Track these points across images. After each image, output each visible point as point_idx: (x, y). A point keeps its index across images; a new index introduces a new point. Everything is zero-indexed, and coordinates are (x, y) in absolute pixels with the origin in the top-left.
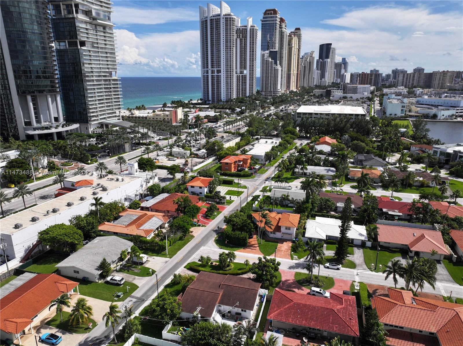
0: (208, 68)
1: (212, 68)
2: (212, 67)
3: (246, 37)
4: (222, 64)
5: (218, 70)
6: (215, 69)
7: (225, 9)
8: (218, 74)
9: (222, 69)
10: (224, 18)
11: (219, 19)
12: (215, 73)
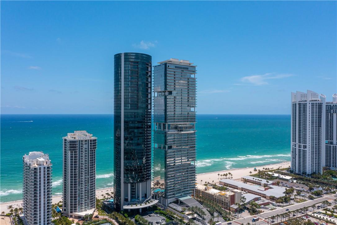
0: (296, 142)
4: (308, 141)
5: (304, 146)
6: (302, 145)
7: (312, 96)
8: (304, 149)
9: (307, 145)
10: (311, 103)
11: (306, 104)
12: (301, 147)
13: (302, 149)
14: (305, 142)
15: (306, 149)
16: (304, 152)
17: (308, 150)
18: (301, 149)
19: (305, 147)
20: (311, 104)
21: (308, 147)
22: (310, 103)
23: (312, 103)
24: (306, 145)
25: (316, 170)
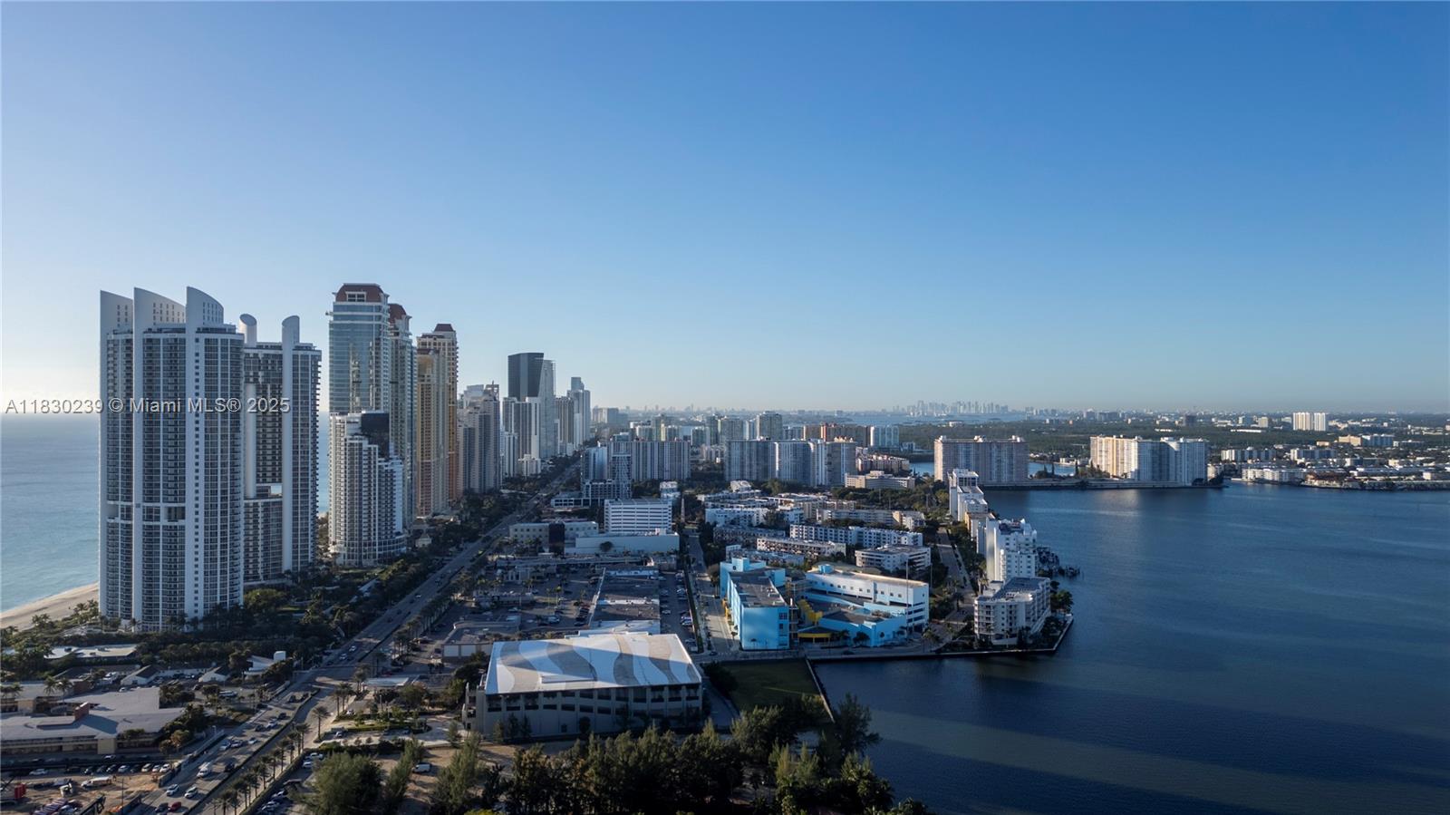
0: (129, 499)
1: (150, 500)
2: (150, 494)
3: (281, 381)
4: (189, 489)
5: (172, 509)
6: (162, 506)
7: (206, 311)
8: (174, 523)
10: (202, 341)
11: (183, 341)
12: (158, 517)
13: (163, 522)
16: (175, 535)
17: (193, 525)
21: (189, 511)
24: (182, 504)
25: (224, 597)
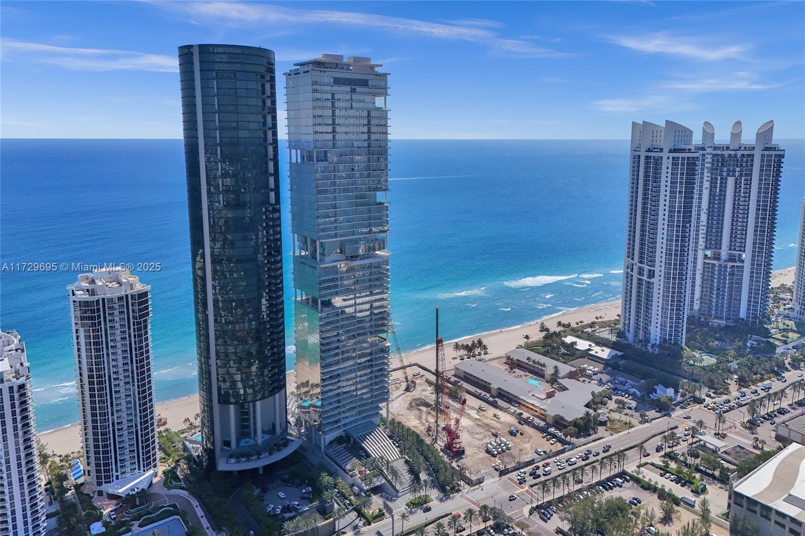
0: (633, 259)
1: (641, 262)
2: (641, 259)
3: (751, 175)
4: (658, 259)
5: (650, 270)
6: (646, 268)
7: (677, 136)
8: (650, 280)
9: (657, 269)
10: (671, 158)
11: (662, 158)
12: (643, 274)
13: (645, 278)
14: (652, 262)
15: (653, 280)
16: (650, 288)
17: (658, 283)
18: (642, 277)
19: (651, 274)
20: (670, 160)
21: (657, 274)
22: (668, 158)
23: (673, 158)
24: (653, 268)
25: (670, 335)
